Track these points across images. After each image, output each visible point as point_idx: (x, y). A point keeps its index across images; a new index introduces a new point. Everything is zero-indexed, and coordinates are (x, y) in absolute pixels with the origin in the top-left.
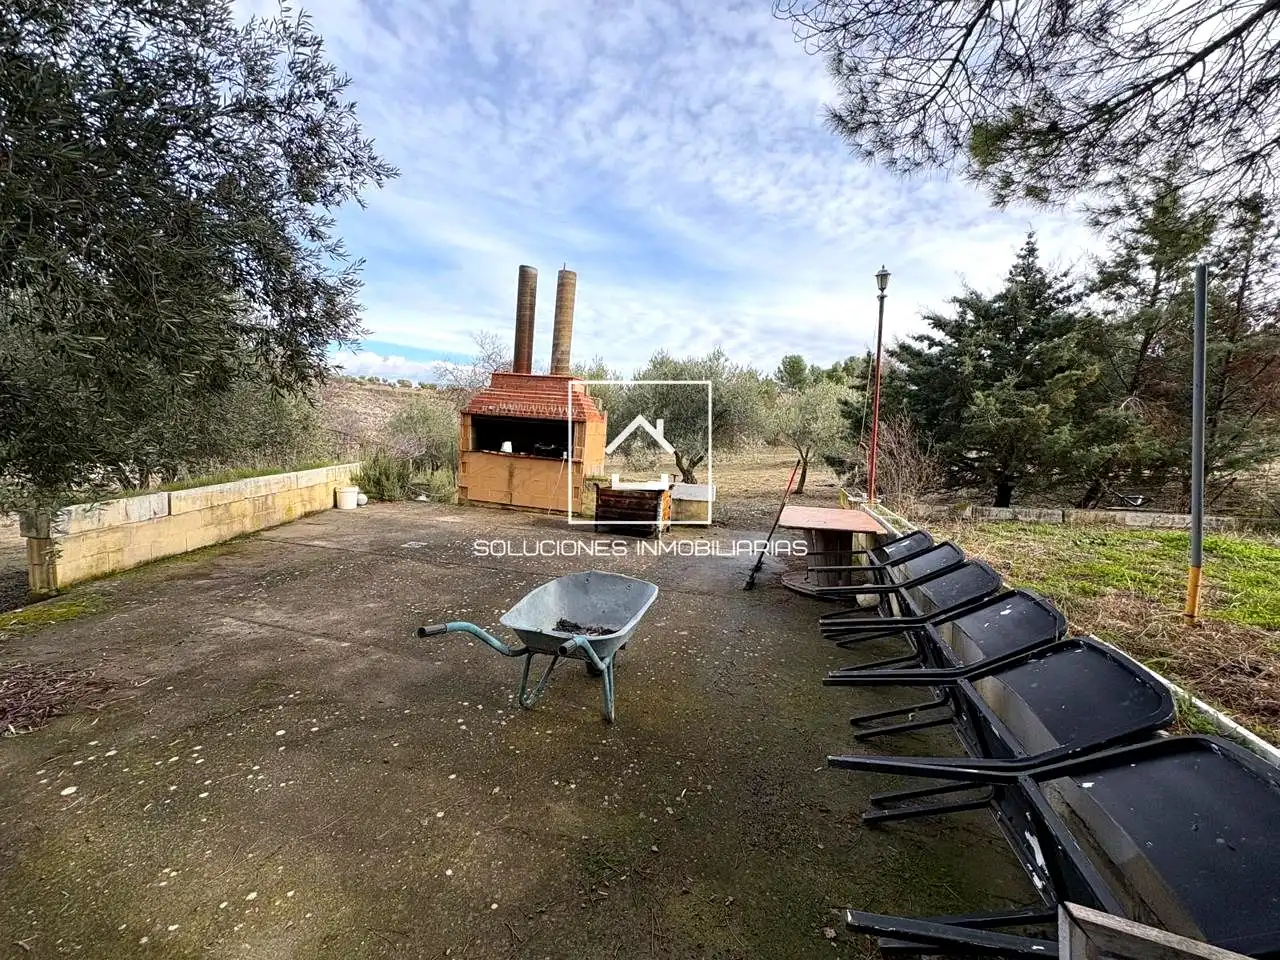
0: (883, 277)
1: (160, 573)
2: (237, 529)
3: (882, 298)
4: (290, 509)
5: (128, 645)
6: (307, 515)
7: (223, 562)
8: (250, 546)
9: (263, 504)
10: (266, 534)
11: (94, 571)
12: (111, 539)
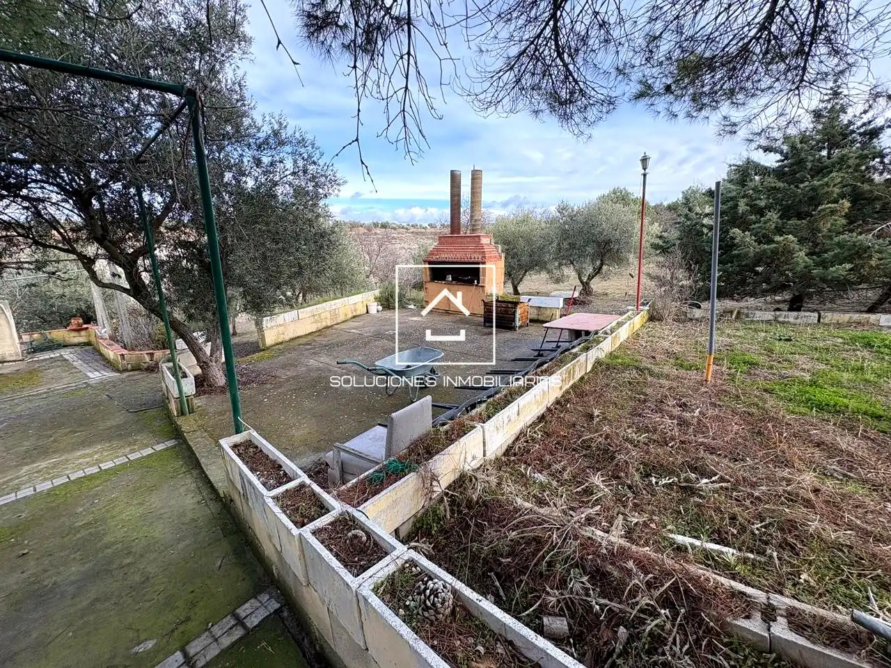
0: (644, 161)
1: (297, 342)
2: (324, 324)
3: (645, 175)
4: (346, 315)
5: (284, 367)
6: (354, 317)
7: (316, 339)
8: (329, 332)
9: (334, 313)
10: (336, 326)
11: (277, 342)
12: (281, 329)
